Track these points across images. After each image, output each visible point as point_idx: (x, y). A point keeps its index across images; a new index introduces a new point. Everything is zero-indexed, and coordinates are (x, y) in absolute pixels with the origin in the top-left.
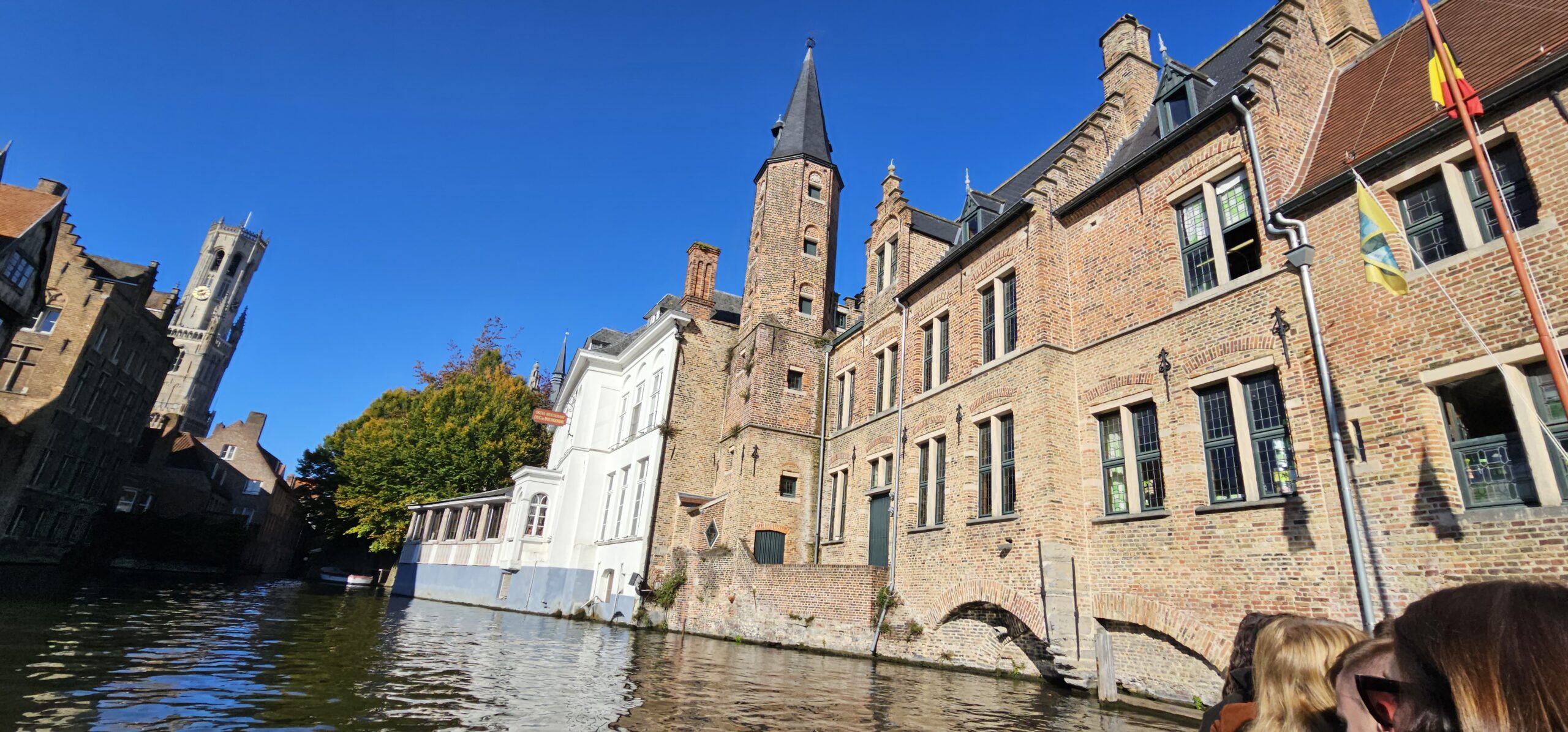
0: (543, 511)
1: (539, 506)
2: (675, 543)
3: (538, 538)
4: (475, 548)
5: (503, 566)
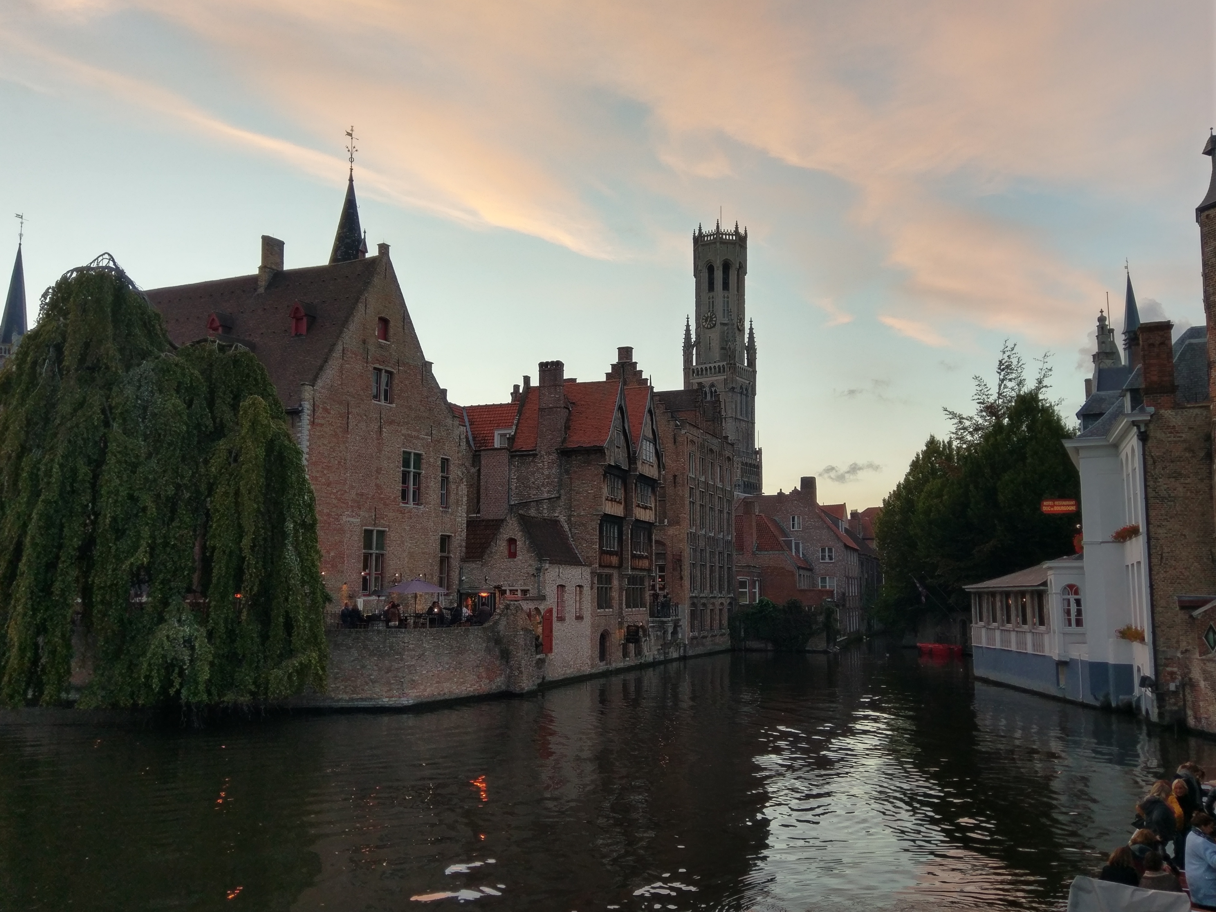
0: (1078, 602)
1: (1072, 598)
2: (1182, 646)
3: (1079, 629)
4: (1029, 637)
5: (1056, 658)
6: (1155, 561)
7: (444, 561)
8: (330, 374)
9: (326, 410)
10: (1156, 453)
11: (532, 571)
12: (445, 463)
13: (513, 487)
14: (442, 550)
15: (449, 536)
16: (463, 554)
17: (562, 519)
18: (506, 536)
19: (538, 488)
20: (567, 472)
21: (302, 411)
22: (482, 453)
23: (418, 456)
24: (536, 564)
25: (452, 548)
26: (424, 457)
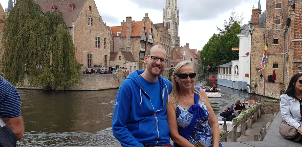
0: (238, 69)
1: (236, 68)
2: (256, 78)
3: (238, 75)
4: (228, 76)
5: (233, 81)
6: (252, 60)
7: (105, 60)
8: (79, 19)
9: (78, 27)
10: (254, 37)
11: (124, 63)
12: (105, 39)
13: (121, 45)
14: (105, 58)
15: (106, 55)
16: (110, 59)
17: (131, 52)
18: (119, 55)
19: (126, 45)
20: (132, 41)
21: (72, 27)
22: (114, 37)
23: (99, 38)
24: (125, 61)
25: (107, 58)
26: (100, 38)
